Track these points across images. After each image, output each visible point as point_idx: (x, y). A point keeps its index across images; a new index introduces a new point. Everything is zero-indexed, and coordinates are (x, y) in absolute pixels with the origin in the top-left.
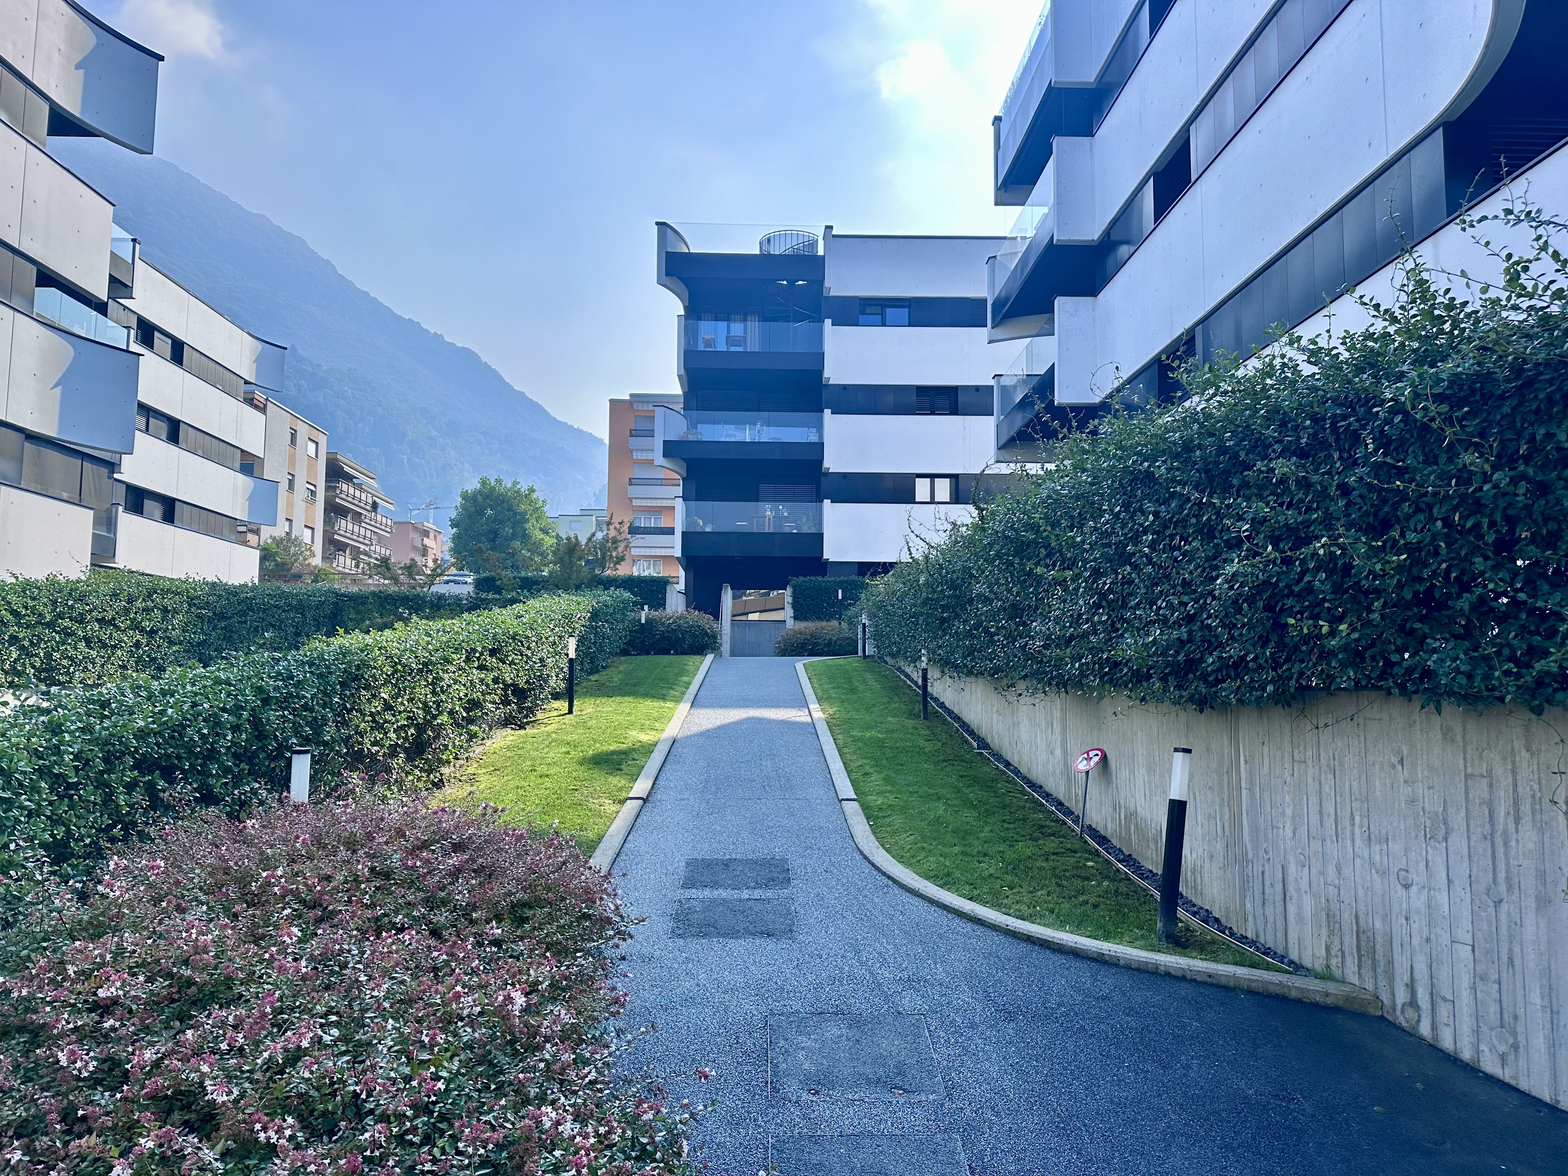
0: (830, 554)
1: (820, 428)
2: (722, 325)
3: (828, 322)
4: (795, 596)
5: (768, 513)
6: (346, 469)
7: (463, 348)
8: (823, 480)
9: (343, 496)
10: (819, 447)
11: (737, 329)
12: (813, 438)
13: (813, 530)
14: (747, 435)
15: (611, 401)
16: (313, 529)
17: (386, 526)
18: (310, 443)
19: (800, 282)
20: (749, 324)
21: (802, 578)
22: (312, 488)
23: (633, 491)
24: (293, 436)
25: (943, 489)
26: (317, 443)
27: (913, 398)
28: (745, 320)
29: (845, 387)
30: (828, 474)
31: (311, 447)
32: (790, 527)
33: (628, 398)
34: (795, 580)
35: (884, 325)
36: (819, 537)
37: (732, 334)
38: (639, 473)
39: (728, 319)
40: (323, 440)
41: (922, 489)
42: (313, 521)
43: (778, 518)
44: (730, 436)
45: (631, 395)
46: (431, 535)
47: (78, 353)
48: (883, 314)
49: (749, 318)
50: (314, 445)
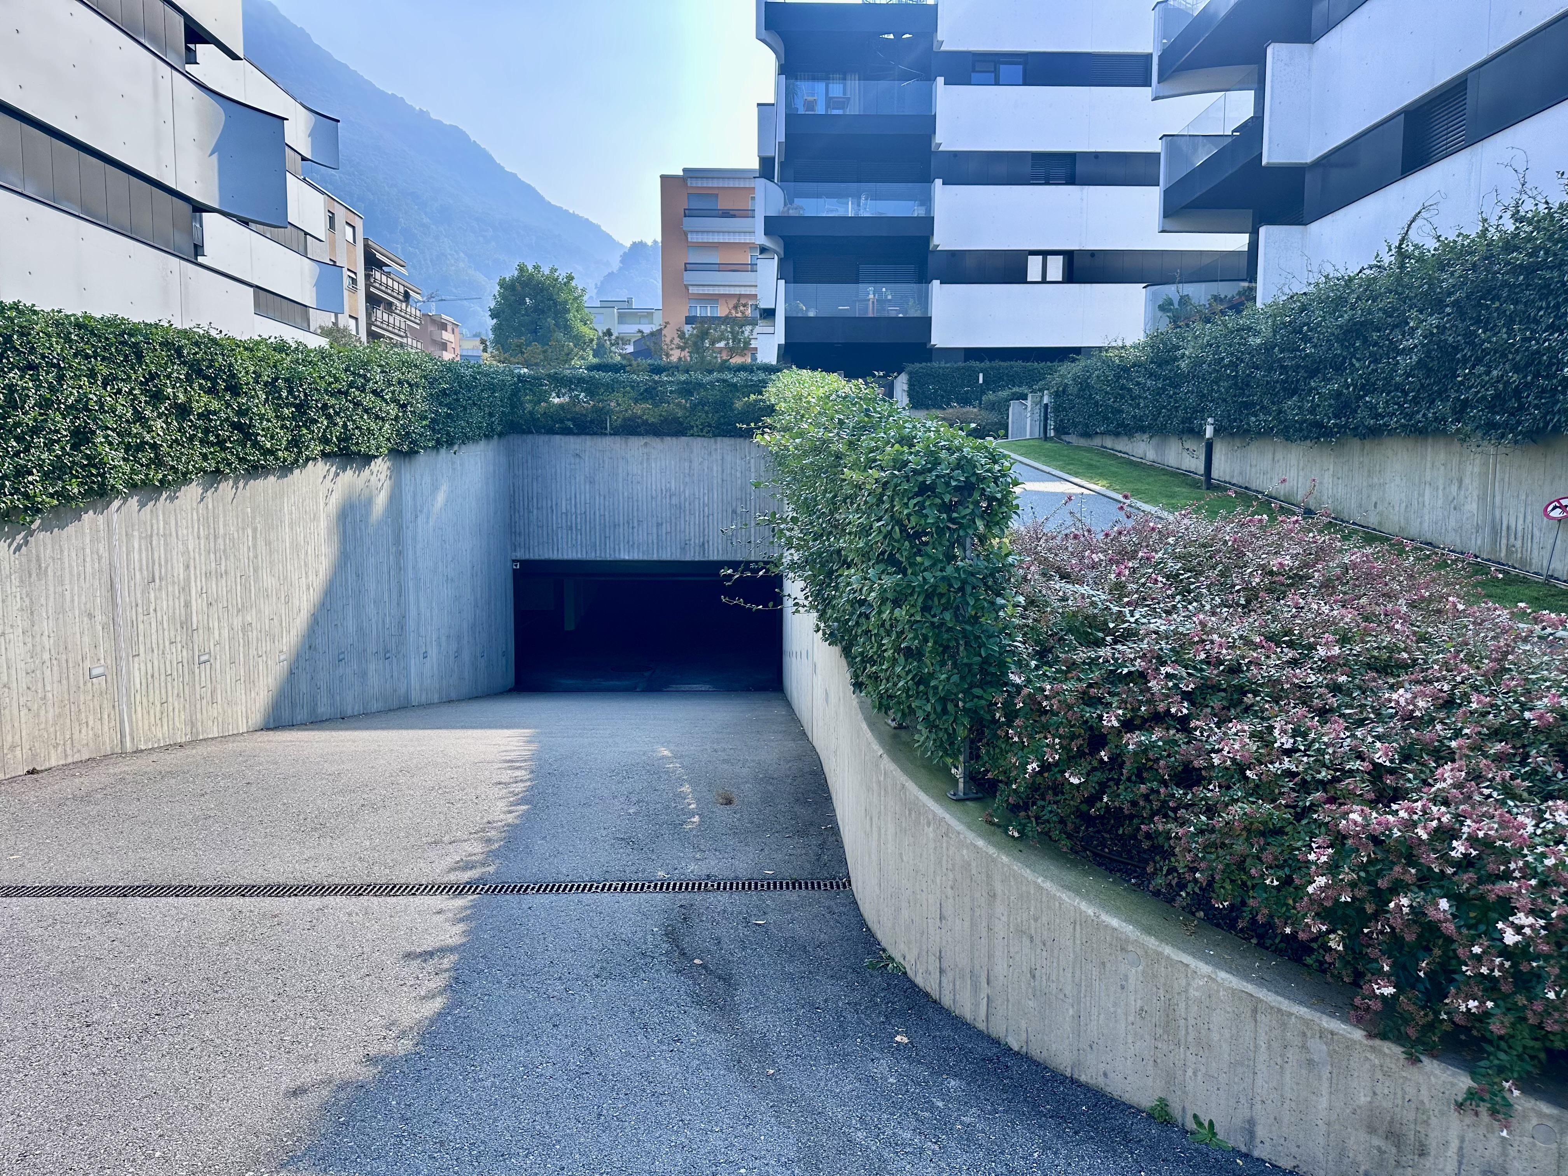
0: (939, 339)
1: (927, 200)
2: (820, 86)
3: (940, 80)
4: (911, 384)
5: (871, 296)
6: (378, 256)
7: (451, 126)
8: (930, 258)
9: (377, 285)
10: (929, 222)
11: (836, 89)
12: (919, 211)
13: (918, 314)
14: (849, 210)
15: (662, 177)
16: (356, 319)
17: (416, 317)
18: (347, 227)
19: (907, 36)
20: (848, 82)
21: (918, 365)
22: (353, 275)
23: (690, 277)
24: (332, 219)
25: (1056, 268)
26: (354, 228)
27: (1027, 169)
28: (844, 79)
29: (955, 154)
30: (935, 251)
31: (349, 230)
32: (893, 311)
33: (681, 173)
34: (910, 367)
35: (997, 83)
36: (927, 322)
37: (831, 95)
38: (695, 257)
39: (826, 79)
40: (359, 224)
41: (1034, 266)
42: (357, 311)
43: (881, 301)
44: (832, 211)
45: (684, 170)
46: (449, 328)
47: (228, 117)
48: (996, 72)
49: (848, 77)
50: (351, 230)
